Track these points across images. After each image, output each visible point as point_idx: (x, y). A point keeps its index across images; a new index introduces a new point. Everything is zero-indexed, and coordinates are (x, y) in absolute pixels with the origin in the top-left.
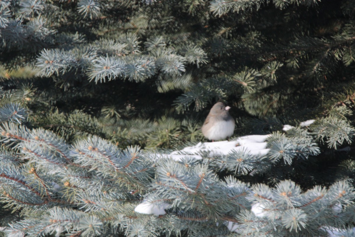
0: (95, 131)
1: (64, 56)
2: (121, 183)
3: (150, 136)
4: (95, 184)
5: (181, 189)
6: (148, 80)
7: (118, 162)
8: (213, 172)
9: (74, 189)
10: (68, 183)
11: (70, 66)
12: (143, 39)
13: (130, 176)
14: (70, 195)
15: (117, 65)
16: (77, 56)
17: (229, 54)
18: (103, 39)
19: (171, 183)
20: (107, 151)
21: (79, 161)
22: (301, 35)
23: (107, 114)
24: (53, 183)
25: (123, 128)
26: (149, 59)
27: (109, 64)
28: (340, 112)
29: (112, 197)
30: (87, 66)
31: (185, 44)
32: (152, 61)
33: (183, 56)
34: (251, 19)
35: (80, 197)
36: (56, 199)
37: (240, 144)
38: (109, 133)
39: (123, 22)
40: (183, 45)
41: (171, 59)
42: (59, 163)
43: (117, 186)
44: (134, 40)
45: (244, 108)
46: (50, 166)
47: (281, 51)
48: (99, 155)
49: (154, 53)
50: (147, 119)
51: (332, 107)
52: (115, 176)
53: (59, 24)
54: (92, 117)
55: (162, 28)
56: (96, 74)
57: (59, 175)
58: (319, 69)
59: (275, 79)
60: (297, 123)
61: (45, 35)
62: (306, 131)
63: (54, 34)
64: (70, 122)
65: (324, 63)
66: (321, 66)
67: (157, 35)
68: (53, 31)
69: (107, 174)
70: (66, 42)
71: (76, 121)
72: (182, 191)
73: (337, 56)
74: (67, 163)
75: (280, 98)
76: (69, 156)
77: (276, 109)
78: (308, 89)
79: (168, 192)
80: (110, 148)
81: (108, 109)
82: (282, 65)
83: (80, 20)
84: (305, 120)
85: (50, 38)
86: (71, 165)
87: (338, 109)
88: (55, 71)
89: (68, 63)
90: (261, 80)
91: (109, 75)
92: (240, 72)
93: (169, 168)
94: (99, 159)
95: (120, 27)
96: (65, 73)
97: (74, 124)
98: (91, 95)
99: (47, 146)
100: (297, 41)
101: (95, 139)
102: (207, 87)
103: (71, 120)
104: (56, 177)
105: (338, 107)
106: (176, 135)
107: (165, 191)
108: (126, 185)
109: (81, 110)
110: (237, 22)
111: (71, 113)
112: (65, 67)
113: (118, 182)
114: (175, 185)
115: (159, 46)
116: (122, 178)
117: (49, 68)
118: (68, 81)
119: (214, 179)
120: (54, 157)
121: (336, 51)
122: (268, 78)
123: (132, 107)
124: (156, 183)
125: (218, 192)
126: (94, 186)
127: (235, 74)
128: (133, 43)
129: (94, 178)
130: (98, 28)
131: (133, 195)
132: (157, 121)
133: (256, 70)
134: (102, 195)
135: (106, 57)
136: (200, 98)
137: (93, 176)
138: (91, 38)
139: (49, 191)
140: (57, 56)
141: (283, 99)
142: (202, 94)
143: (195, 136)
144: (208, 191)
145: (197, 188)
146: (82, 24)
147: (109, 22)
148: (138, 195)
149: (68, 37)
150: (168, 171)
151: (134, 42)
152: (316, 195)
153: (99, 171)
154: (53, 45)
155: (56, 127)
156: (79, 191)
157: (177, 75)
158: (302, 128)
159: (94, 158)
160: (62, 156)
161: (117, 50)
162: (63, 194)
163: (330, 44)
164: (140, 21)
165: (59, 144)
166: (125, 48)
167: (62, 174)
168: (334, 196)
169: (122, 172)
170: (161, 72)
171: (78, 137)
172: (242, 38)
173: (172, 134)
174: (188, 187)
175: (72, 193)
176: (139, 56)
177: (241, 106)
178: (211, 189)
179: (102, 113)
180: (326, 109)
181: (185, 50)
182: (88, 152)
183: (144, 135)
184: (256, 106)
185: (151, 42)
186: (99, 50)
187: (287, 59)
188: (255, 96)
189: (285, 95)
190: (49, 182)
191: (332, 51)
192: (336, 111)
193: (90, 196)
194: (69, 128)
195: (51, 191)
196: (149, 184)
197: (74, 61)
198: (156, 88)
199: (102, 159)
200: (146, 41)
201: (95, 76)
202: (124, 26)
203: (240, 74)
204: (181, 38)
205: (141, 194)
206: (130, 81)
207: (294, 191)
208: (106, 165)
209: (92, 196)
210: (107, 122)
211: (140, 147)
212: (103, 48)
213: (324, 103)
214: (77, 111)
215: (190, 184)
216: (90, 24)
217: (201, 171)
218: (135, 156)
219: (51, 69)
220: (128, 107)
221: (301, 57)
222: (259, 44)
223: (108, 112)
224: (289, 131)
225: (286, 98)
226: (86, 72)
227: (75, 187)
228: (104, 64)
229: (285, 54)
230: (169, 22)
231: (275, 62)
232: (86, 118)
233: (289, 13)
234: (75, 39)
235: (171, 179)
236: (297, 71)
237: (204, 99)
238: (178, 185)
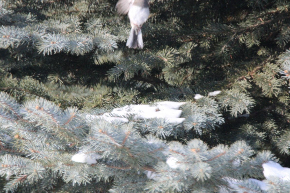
0: (42, 94)
1: (18, 32)
2: (61, 137)
3: (86, 100)
4: (40, 137)
5: (110, 144)
6: (87, 54)
7: (59, 119)
8: (136, 131)
9: (23, 141)
10: (18, 136)
11: (23, 40)
12: (84, 21)
13: (69, 131)
14: (19, 145)
15: (62, 40)
16: (30, 33)
17: (154, 35)
18: (51, 19)
19: (102, 138)
20: (51, 110)
21: (28, 118)
22: (212, 22)
23: (52, 80)
24: (6, 135)
25: (64, 92)
26: (88, 37)
27: (55, 40)
28: (242, 85)
29: (54, 148)
30: (38, 40)
31: (118, 26)
32: (90, 39)
33: (116, 35)
34: (172, 7)
35: (27, 147)
36: (8, 148)
37: (160, 109)
38: (53, 96)
39: (68, 5)
40: (116, 26)
41: (106, 37)
42: (11, 119)
43: (58, 139)
44: (76, 21)
45: (164, 80)
46: (3, 121)
47: (196, 34)
48: (44, 114)
49: (92, 32)
50: (84, 86)
51: (236, 81)
52: (56, 131)
53: (15, 6)
54: (40, 82)
55: (100, 12)
56: (45, 47)
57: (10, 128)
58: (226, 50)
59: (190, 57)
60: (206, 93)
61: (3, 14)
62: (214, 100)
63: (11, 14)
64: (22, 86)
65: (231, 45)
66: (228, 47)
67: (95, 18)
68: (10, 11)
69: (50, 129)
70: (21, 21)
71: (26, 85)
72: (111, 145)
73: (241, 40)
74: (18, 119)
75: (193, 72)
76: (19, 113)
77: (190, 81)
78: (217, 65)
79: (100, 146)
80: (53, 108)
81: (53, 76)
82: (196, 45)
83: (33, 3)
84: (213, 90)
85: (8, 17)
86: (21, 121)
87: (240, 83)
88: (11, 45)
89: (21, 38)
90: (179, 57)
91: (55, 49)
92: (162, 50)
93: (101, 126)
94: (44, 116)
95: (66, 10)
96: (19, 46)
97: (25, 88)
98: (40, 65)
99: (2, 104)
100: (209, 27)
101: (41, 100)
102: (135, 61)
103: (22, 84)
104: (8, 130)
105: (240, 81)
106: (107, 99)
107: (97, 144)
108: (65, 139)
109: (31, 77)
110: (161, 9)
111: (22, 78)
112: (19, 41)
113: (59, 136)
114: (106, 140)
115: (97, 27)
116: (62, 133)
117: (6, 41)
118: (21, 52)
119: (137, 136)
120: (7, 114)
121: (240, 35)
122: (185, 55)
123: (72, 75)
124: (90, 138)
125: (141, 147)
126: (39, 138)
127: (158, 51)
128: (75, 23)
129: (39, 132)
130: (47, 10)
131: (71, 147)
132: (93, 87)
133: (175, 49)
134: (46, 146)
135: (53, 34)
136: (129, 70)
137: (39, 130)
138: (41, 18)
139: (2, 142)
140: (13, 31)
141: (196, 73)
142: (130, 67)
143: (123, 101)
144: (132, 146)
145: (123, 143)
146: (34, 6)
147: (57, 5)
148: (75, 147)
149: (22, 17)
150: (100, 129)
151: (77, 23)
152: (219, 152)
153: (43, 126)
154: (10, 23)
155: (9, 90)
156: (27, 143)
157: (110, 51)
158: (210, 97)
159: (40, 116)
160: (14, 113)
161: (62, 29)
162: (13, 144)
163: (236, 30)
164: (82, 5)
165: (12, 103)
166: (69, 28)
167: (13, 128)
168: (234, 153)
169: (62, 128)
170: (97, 48)
171: (28, 98)
172: (165, 23)
173: (105, 98)
174: (116, 142)
175: (21, 144)
176: (80, 34)
177: (162, 78)
178: (135, 144)
179: (48, 80)
180: (230, 82)
181: (118, 31)
182: (35, 111)
183: (82, 98)
184: (174, 78)
185: (90, 23)
186: (48, 28)
187: (201, 41)
188: (174, 70)
189: (198, 70)
190: (3, 134)
191: (237, 36)
192: (238, 85)
193: (35, 147)
194: (20, 90)
195: (4, 142)
196: (84, 138)
197: (27, 36)
198: (93, 60)
199: (46, 116)
200: (86, 22)
201: (43, 49)
202: (68, 10)
203: (162, 51)
204: (115, 21)
205: (78, 147)
206: (72, 54)
207: (202, 148)
208: (49, 122)
209: (37, 147)
210: (52, 87)
211: (78, 108)
212: (51, 26)
213: (229, 77)
214: (27, 77)
215: (118, 139)
216: (41, 7)
217: (127, 130)
218: (74, 115)
219: (7, 42)
220: (70, 75)
221: (212, 40)
222: (179, 28)
223: (53, 78)
224: (199, 100)
225: (199, 72)
226: (36, 45)
227: (23, 139)
228: (51, 40)
229: (199, 37)
230: (105, 8)
231: (191, 43)
232: (35, 83)
233: (203, 4)
234: (28, 18)
235: (102, 135)
236: (208, 51)
237: (132, 70)
238: (108, 140)
